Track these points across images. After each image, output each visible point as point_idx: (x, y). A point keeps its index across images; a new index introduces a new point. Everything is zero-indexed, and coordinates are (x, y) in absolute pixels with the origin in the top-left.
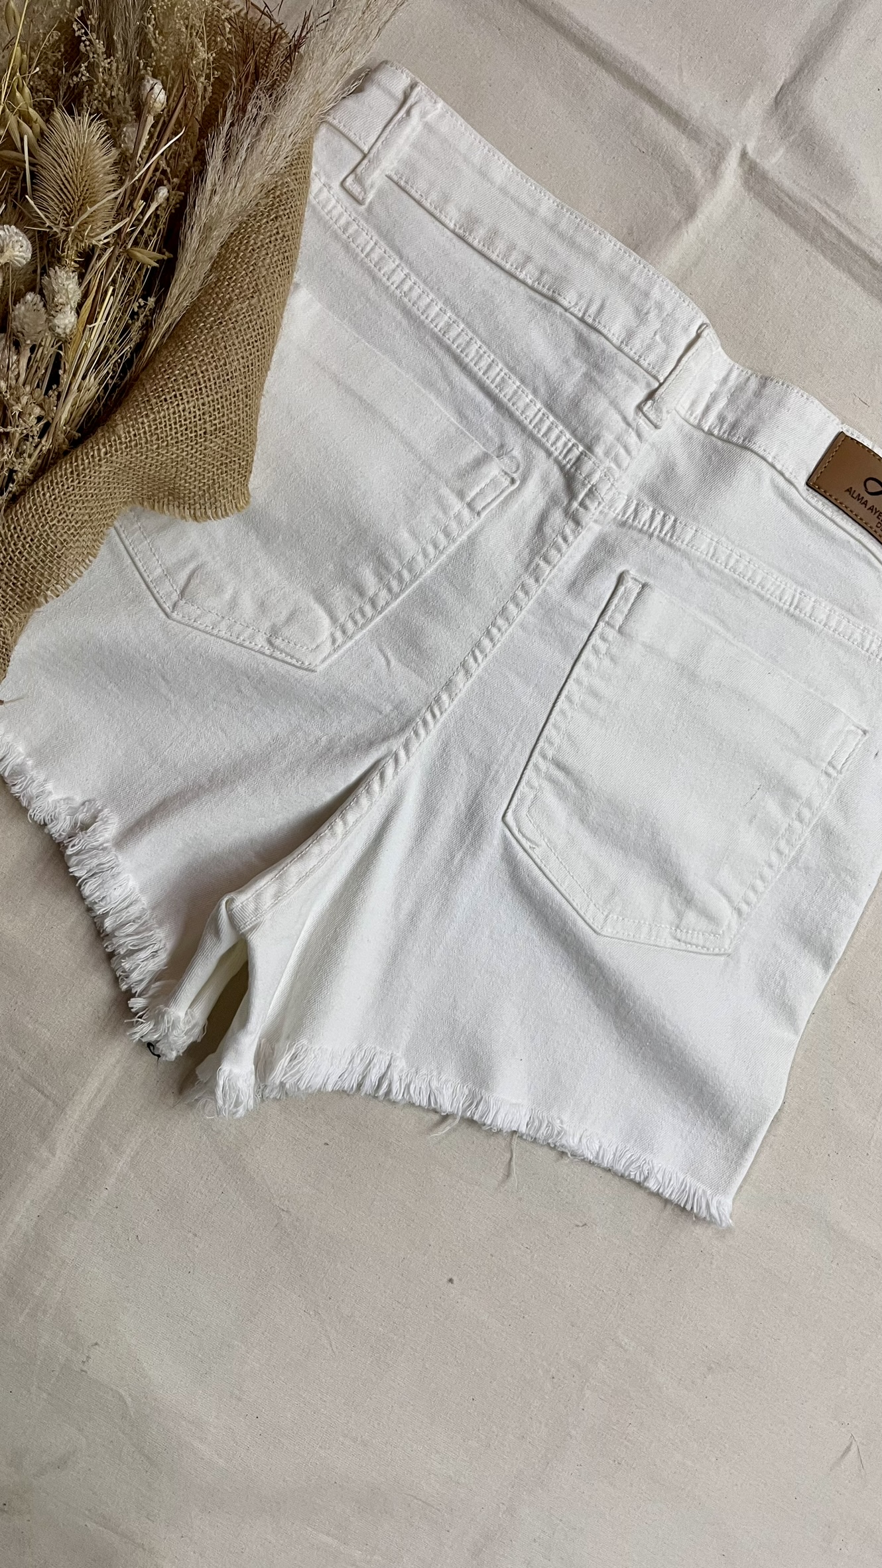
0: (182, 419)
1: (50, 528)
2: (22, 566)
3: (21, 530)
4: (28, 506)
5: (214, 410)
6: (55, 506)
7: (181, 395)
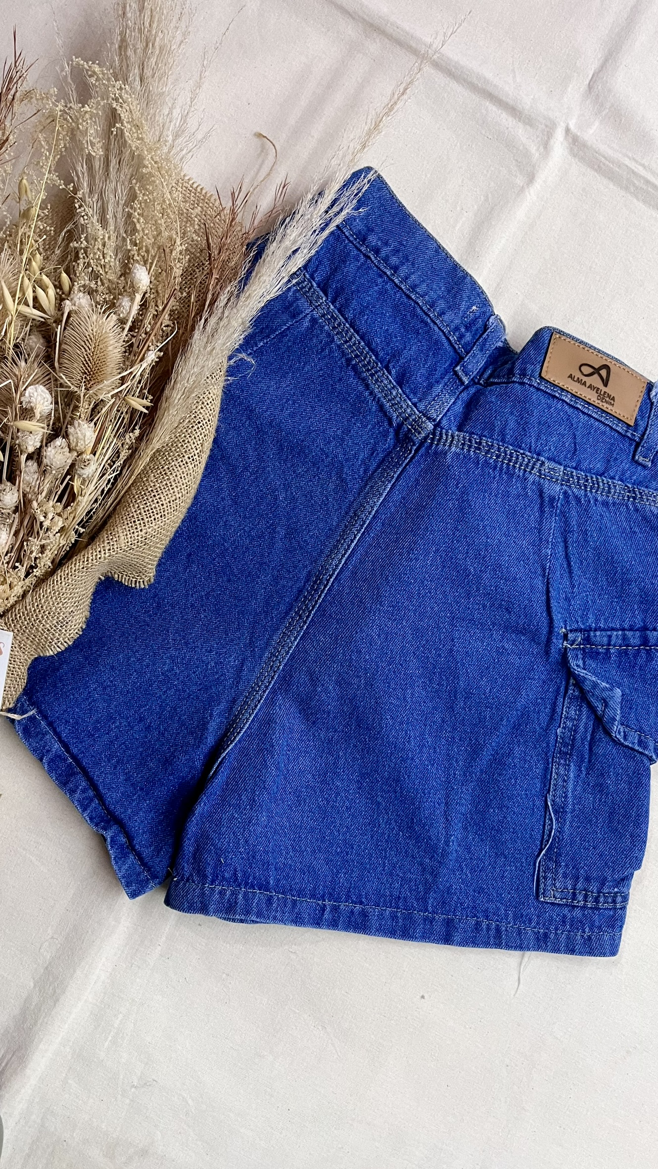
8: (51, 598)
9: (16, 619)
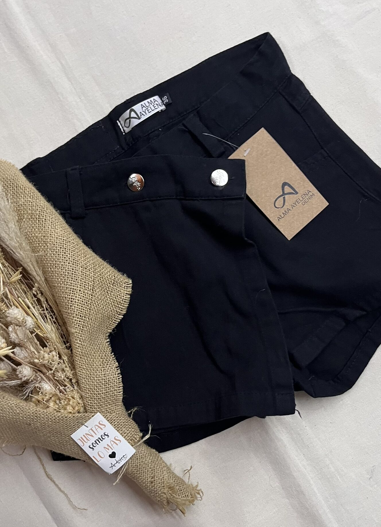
1: (96, 377)
2: (103, 396)
3: (91, 389)
4: (84, 381)
5: (85, 287)
6: (89, 371)
8: (89, 382)
9: (91, 406)
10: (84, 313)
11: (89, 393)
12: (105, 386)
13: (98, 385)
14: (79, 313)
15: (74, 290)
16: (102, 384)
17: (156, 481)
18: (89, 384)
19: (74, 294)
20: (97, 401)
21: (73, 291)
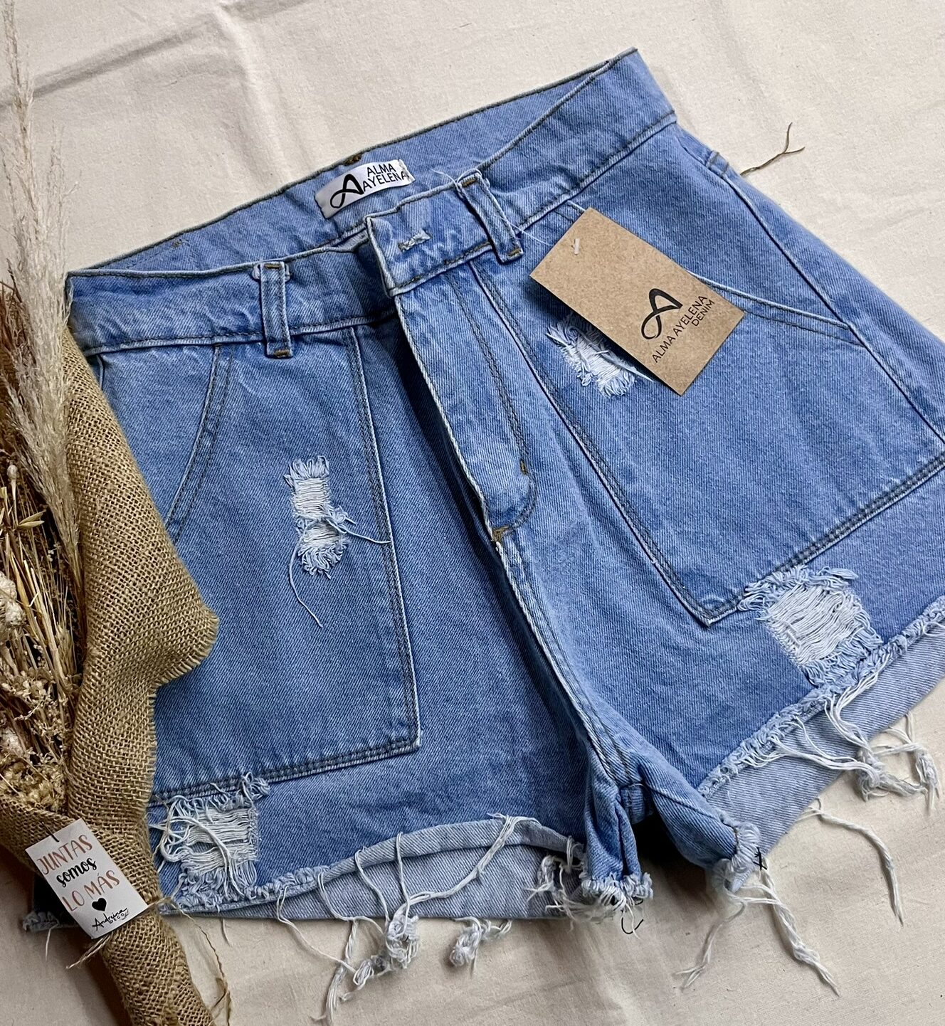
0: (130, 607)
1: (107, 755)
2: (109, 795)
3: (88, 773)
4: (80, 754)
5: (145, 581)
6: (97, 737)
7: (114, 593)
10: (126, 627)
11: (81, 779)
12: (118, 776)
13: (106, 770)
14: (117, 623)
15: (124, 580)
16: (114, 771)
17: (149, 993)
18: (87, 762)
19: (123, 586)
20: (92, 800)
21: (121, 580)
